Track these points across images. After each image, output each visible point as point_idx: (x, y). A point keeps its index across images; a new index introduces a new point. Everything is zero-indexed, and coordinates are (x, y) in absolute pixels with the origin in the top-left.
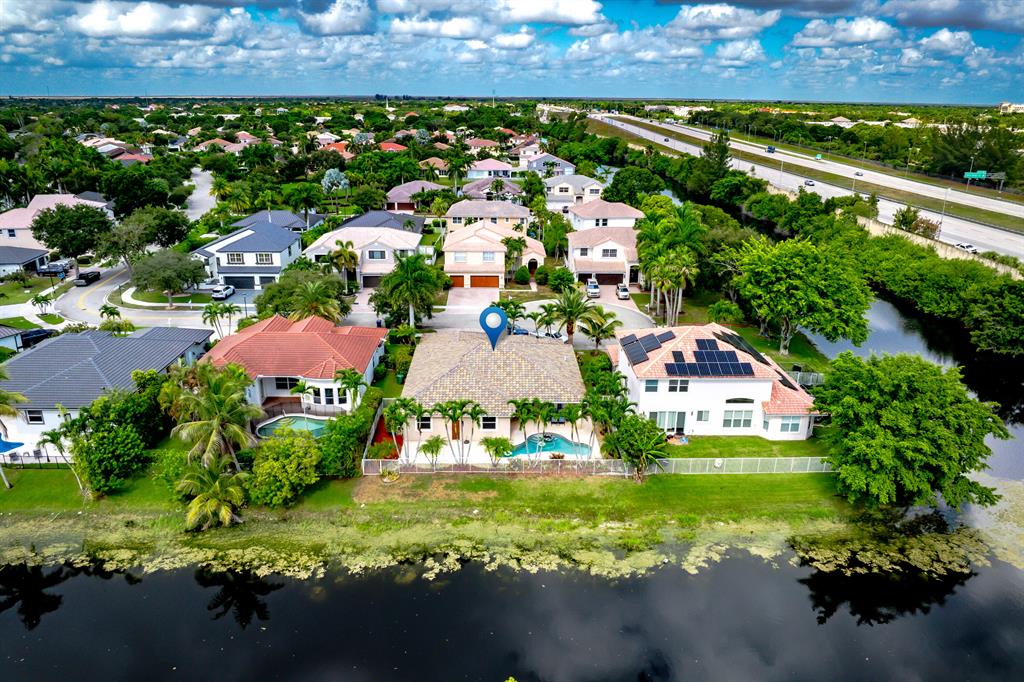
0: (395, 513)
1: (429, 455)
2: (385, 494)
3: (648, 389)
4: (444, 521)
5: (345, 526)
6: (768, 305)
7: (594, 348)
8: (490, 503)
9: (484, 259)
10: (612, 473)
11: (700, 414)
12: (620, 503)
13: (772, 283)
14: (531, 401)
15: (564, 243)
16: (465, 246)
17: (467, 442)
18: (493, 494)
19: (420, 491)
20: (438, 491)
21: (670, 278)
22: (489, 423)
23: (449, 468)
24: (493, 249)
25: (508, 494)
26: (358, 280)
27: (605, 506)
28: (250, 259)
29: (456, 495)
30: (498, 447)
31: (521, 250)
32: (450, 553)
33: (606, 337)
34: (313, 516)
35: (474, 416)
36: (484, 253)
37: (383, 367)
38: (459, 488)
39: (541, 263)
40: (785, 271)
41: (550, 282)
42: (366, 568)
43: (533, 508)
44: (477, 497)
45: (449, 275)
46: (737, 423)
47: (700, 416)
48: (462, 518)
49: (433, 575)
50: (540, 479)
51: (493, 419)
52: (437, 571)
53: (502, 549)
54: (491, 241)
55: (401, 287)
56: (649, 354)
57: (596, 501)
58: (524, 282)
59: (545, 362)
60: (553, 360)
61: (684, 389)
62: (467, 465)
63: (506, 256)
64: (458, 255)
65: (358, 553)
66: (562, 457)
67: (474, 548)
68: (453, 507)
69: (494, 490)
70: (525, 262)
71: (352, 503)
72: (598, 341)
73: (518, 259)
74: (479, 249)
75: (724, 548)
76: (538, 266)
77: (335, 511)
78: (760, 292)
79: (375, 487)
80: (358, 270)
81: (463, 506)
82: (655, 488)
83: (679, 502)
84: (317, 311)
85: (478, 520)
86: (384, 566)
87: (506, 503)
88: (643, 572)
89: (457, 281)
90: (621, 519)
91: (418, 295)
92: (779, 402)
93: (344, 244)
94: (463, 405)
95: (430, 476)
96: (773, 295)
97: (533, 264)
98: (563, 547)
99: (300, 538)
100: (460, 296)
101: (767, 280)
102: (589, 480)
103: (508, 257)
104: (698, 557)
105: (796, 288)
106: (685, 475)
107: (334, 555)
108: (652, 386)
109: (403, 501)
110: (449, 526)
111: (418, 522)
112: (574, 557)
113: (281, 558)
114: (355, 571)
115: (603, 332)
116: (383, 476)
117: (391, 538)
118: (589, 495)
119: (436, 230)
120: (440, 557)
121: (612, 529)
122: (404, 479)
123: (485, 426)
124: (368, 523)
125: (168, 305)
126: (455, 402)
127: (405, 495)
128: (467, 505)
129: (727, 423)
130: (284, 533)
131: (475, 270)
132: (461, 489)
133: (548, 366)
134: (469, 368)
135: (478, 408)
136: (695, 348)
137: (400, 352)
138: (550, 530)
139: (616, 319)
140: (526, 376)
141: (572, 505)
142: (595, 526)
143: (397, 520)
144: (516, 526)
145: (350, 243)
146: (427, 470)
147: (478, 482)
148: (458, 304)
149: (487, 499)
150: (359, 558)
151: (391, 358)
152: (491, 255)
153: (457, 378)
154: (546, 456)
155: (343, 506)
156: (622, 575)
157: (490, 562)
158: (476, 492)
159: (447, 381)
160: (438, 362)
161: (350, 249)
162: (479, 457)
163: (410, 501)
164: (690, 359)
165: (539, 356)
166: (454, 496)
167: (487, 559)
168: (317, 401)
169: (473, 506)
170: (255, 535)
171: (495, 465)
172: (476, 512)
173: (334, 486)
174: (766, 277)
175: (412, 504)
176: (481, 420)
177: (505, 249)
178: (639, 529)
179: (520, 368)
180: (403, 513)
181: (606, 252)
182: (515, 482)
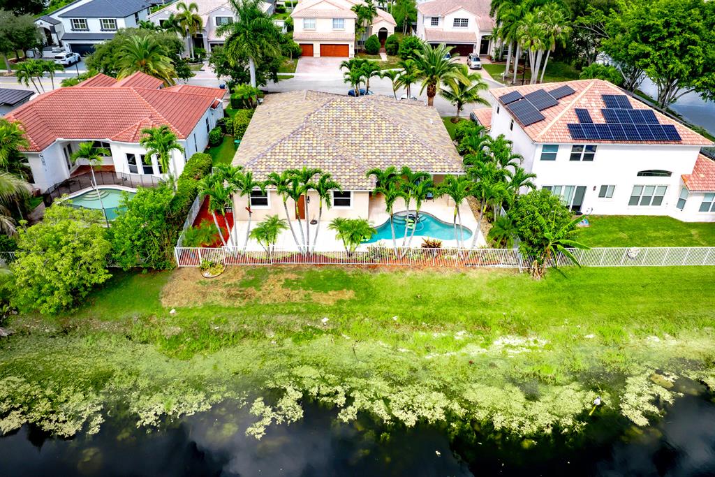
0: (217, 322)
1: (264, 242)
2: (204, 295)
3: (545, 157)
4: (283, 334)
5: (145, 342)
6: (656, 64)
7: (455, 115)
8: (344, 307)
9: (334, 26)
10: (501, 266)
11: (604, 188)
12: (518, 309)
13: (662, 39)
14: (398, 171)
15: (412, 16)
16: (315, 12)
17: (314, 222)
18: (348, 295)
19: (252, 290)
20: (273, 290)
21: (539, 36)
22: (343, 199)
23: (290, 259)
24: (343, 16)
25: (368, 295)
26: (206, 47)
27: (499, 312)
28: (94, 26)
29: (298, 295)
30: (354, 231)
31: (371, 18)
32: (289, 389)
33: (470, 101)
34: (105, 326)
35: (322, 190)
36: (334, 19)
37: (218, 131)
38: (303, 286)
39: (391, 32)
40: (679, 25)
41: (400, 51)
42: (163, 417)
43: (403, 315)
44: (327, 299)
45: (298, 43)
46: (646, 201)
47: (604, 191)
48: (306, 329)
49: (262, 429)
50: (409, 273)
51: (348, 194)
52: (267, 421)
53: (362, 381)
54: (341, 8)
55: (238, 38)
56: (544, 113)
57: (485, 305)
58: (375, 52)
59: (409, 123)
60: (418, 122)
61: (589, 157)
62: (314, 254)
63: (356, 24)
64: (308, 22)
65: (157, 389)
66: (439, 245)
67: (323, 379)
68: (295, 313)
69: (349, 289)
70: (375, 31)
71: (158, 307)
72: (460, 105)
73: (368, 29)
74: (328, 15)
75: (670, 379)
76: (389, 36)
77: (135, 318)
78: (649, 49)
79: (192, 284)
80: (204, 37)
81: (308, 312)
82: (559, 285)
83: (594, 306)
84: (146, 70)
85: (327, 333)
86: (191, 412)
87: (366, 308)
88: (570, 422)
89: (306, 50)
90: (522, 332)
91: (258, 46)
92: (702, 176)
93: (188, 7)
94: (307, 176)
95: (265, 269)
96: (663, 52)
97: (383, 34)
98: (449, 379)
99: (80, 361)
100: (309, 64)
101: (658, 35)
102: (473, 274)
103: (358, 26)
104: (640, 395)
105: (694, 43)
106: (594, 268)
107: (121, 393)
108: (549, 153)
109: (227, 305)
110: (288, 343)
111: (246, 335)
112: (466, 396)
113: (45, 396)
114: (147, 422)
115: (466, 95)
116: (203, 269)
117: (207, 362)
118: (476, 296)
119: (288, 10)
120: (273, 397)
121: (512, 347)
122: (231, 273)
123: (337, 203)
124: (177, 339)
125: (6, 71)
126: (297, 172)
127: (231, 296)
128: (313, 310)
129: (634, 201)
130: (59, 353)
131: (324, 38)
132: (306, 287)
133: (414, 128)
134: (317, 130)
135: (327, 180)
136: (602, 105)
137: (239, 116)
138: (428, 350)
139: (481, 81)
140: (388, 140)
141: (454, 312)
142: (488, 342)
143: (218, 333)
144: (380, 343)
145: (193, 6)
146: (261, 261)
147: (328, 278)
148: (306, 72)
149: (340, 302)
150: (157, 397)
151: (229, 121)
152: (341, 23)
153: (302, 142)
154: (416, 242)
155: (145, 312)
156: (541, 430)
157: (346, 406)
158: (326, 292)
159: (288, 145)
160: (279, 124)
161: (194, 12)
162: (329, 243)
163: (237, 304)
164: (598, 119)
165: (402, 117)
166: (297, 298)
167: (341, 400)
168: (134, 171)
169: (320, 311)
170: (18, 358)
171: (350, 255)
172: (325, 320)
173: (139, 283)
174: (658, 31)
175: (239, 309)
176: (332, 194)
177: (355, 16)
178: (549, 347)
179: (380, 131)
180: (226, 322)
181: (457, 21)
182: (376, 278)
